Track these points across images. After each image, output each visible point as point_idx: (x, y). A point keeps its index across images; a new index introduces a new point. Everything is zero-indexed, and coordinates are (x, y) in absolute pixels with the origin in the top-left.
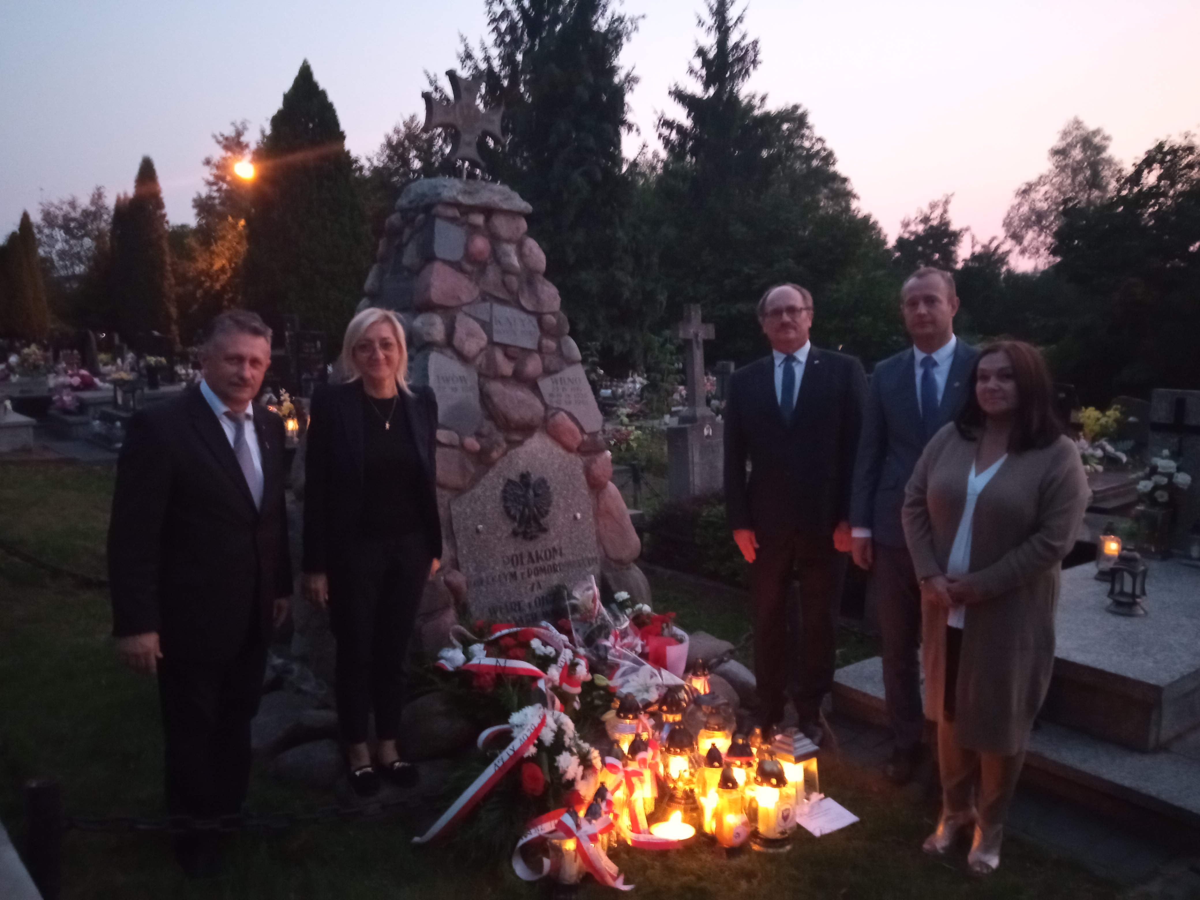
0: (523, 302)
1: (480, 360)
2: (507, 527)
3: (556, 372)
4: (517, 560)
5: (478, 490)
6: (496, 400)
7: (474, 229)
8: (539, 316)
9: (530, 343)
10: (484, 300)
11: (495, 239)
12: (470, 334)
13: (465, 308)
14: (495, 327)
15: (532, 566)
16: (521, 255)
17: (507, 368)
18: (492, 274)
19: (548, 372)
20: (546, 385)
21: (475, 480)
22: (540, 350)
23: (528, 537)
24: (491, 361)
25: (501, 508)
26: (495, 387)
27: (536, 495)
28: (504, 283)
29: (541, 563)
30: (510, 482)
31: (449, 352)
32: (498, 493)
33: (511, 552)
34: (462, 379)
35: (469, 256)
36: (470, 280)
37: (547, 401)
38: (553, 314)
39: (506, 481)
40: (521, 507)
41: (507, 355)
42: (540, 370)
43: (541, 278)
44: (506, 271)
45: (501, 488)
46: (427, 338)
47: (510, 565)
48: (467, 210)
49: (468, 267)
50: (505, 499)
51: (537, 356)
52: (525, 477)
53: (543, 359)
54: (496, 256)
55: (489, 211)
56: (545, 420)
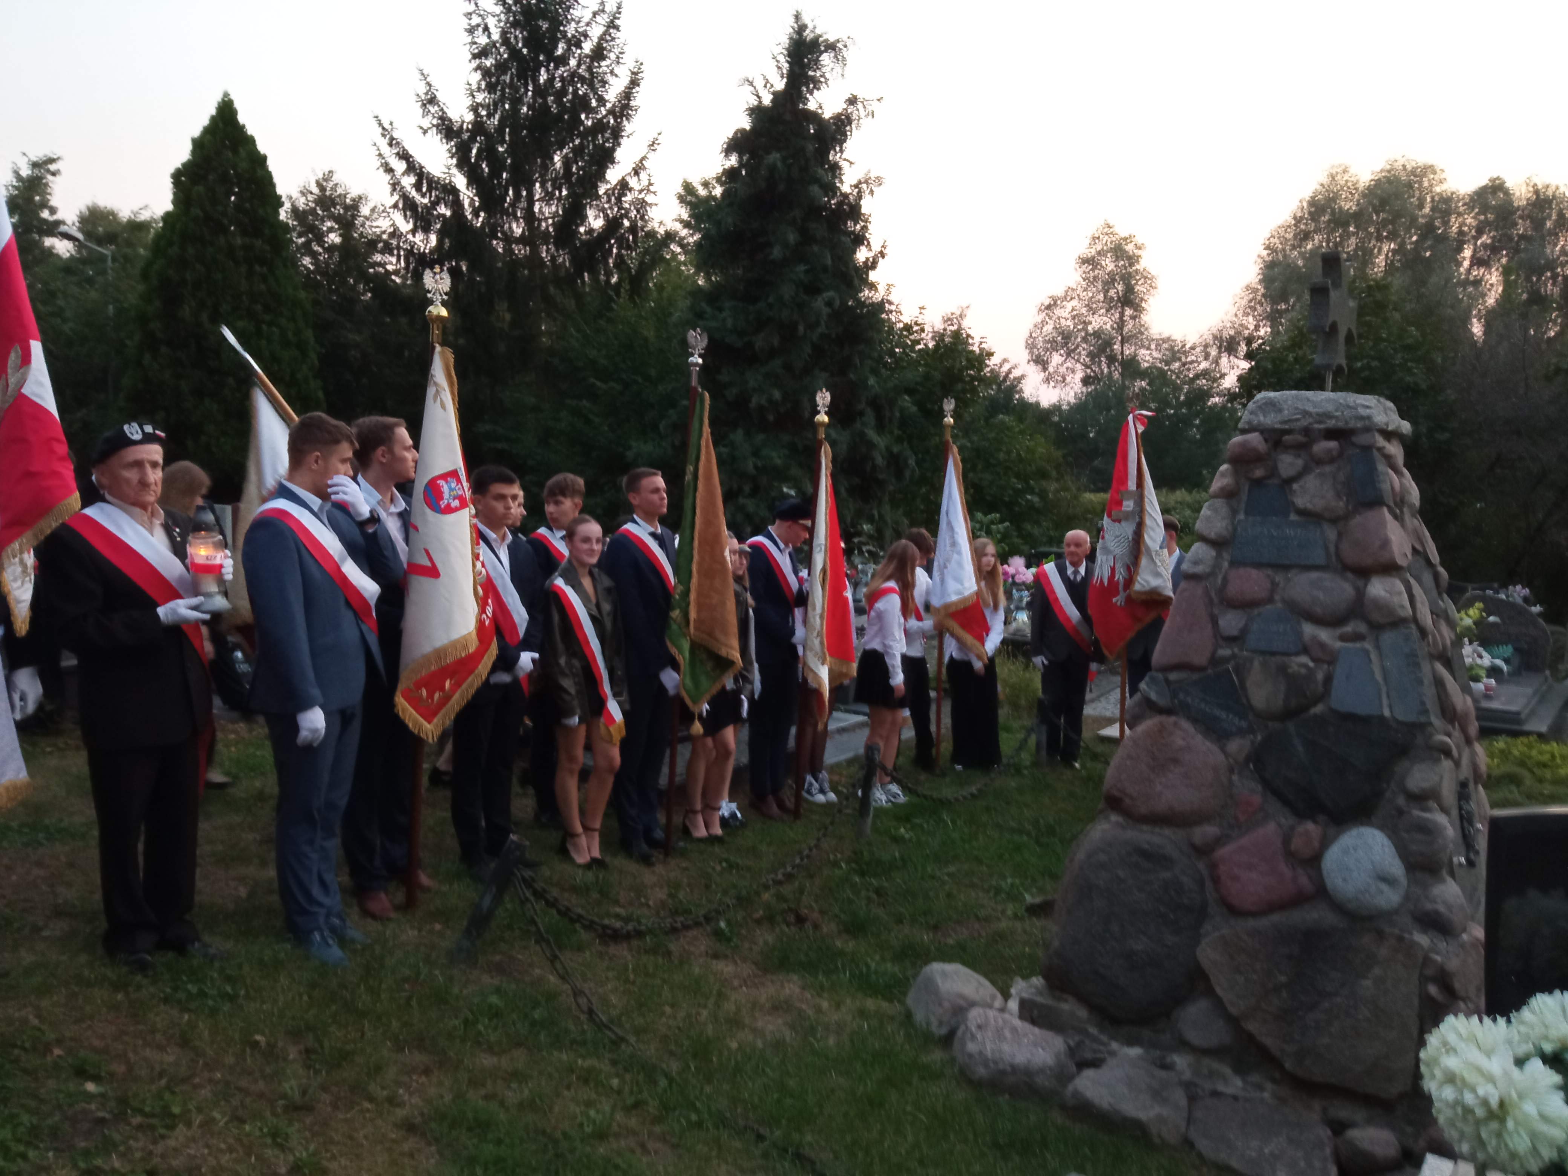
2: (1464, 852)
6: (1448, 687)
7: (1387, 459)
8: (1435, 570)
12: (1423, 604)
17: (1440, 641)
18: (1407, 517)
23: (1472, 864)
25: (1461, 832)
26: (1440, 669)
28: (1415, 531)
30: (1460, 795)
31: (1415, 628)
33: (1469, 888)
35: (1395, 499)
36: (1403, 529)
44: (1412, 511)
46: (1402, 613)
49: (1398, 512)
50: (1461, 817)
52: (1464, 786)
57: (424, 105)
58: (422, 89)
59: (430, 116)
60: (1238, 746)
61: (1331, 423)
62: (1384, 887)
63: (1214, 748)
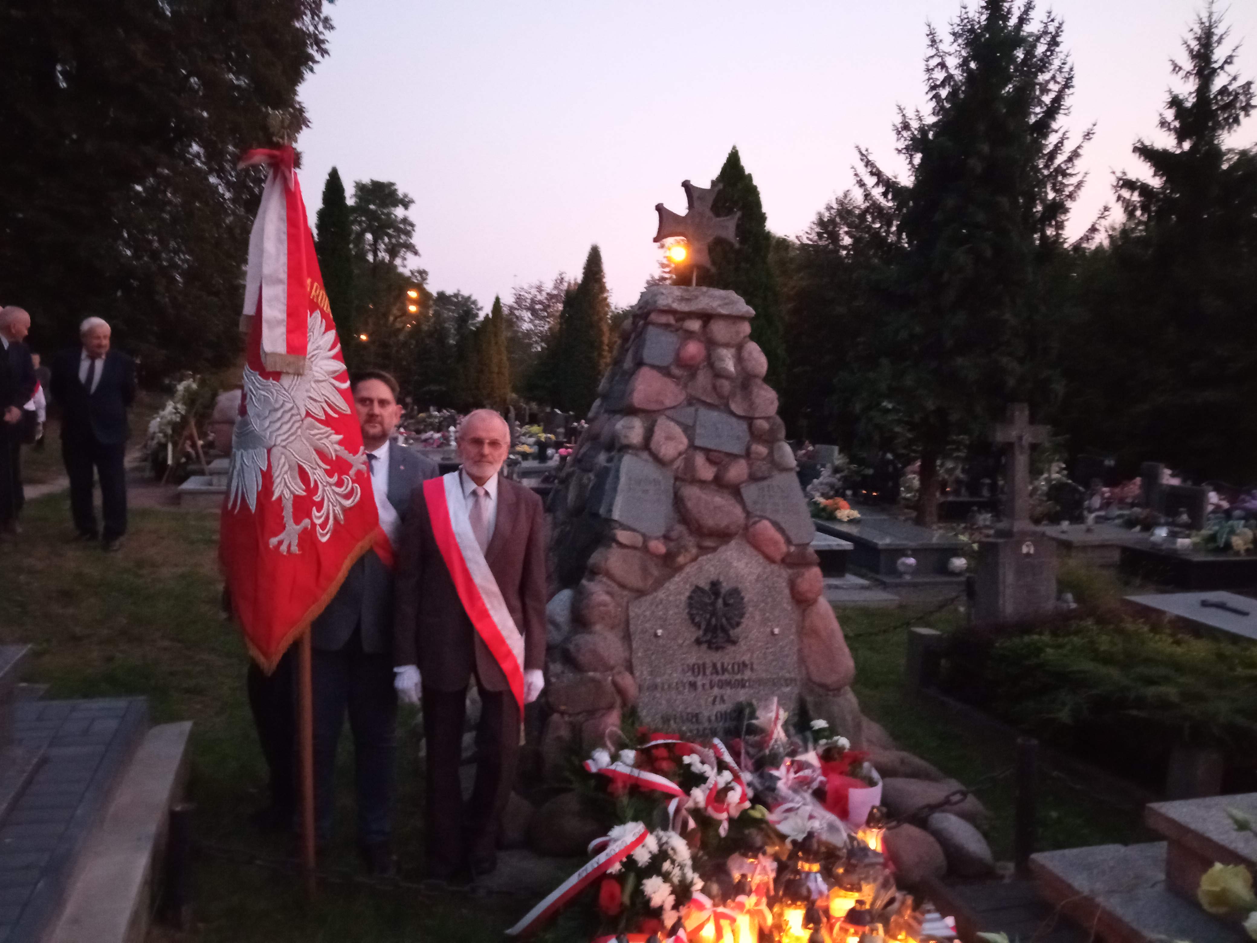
0: (733, 407)
1: (679, 463)
2: (690, 634)
3: (764, 478)
4: (698, 669)
5: (661, 594)
6: (689, 504)
7: (689, 335)
8: (750, 420)
9: (736, 448)
10: (690, 404)
11: (710, 343)
12: (670, 438)
13: (668, 413)
14: (699, 431)
15: (716, 678)
16: (739, 359)
17: (707, 472)
18: (703, 378)
19: (753, 478)
20: (750, 492)
21: (659, 583)
22: (748, 455)
23: (713, 646)
24: (689, 464)
25: (685, 615)
28: (714, 388)
29: (726, 677)
30: (697, 589)
31: (645, 455)
32: (684, 598)
33: (692, 659)
34: (656, 482)
35: (679, 361)
36: (678, 384)
37: (750, 509)
39: (694, 587)
40: (708, 616)
41: (709, 459)
42: (745, 477)
43: (759, 382)
44: (718, 374)
45: (687, 594)
46: (625, 441)
47: (689, 674)
48: (683, 316)
49: (676, 371)
50: (690, 605)
51: (743, 463)
52: (715, 585)
53: (750, 466)
54: (710, 360)
55: (707, 317)
56: (746, 528)
57: (899, 133)
58: (898, 120)
59: (903, 139)
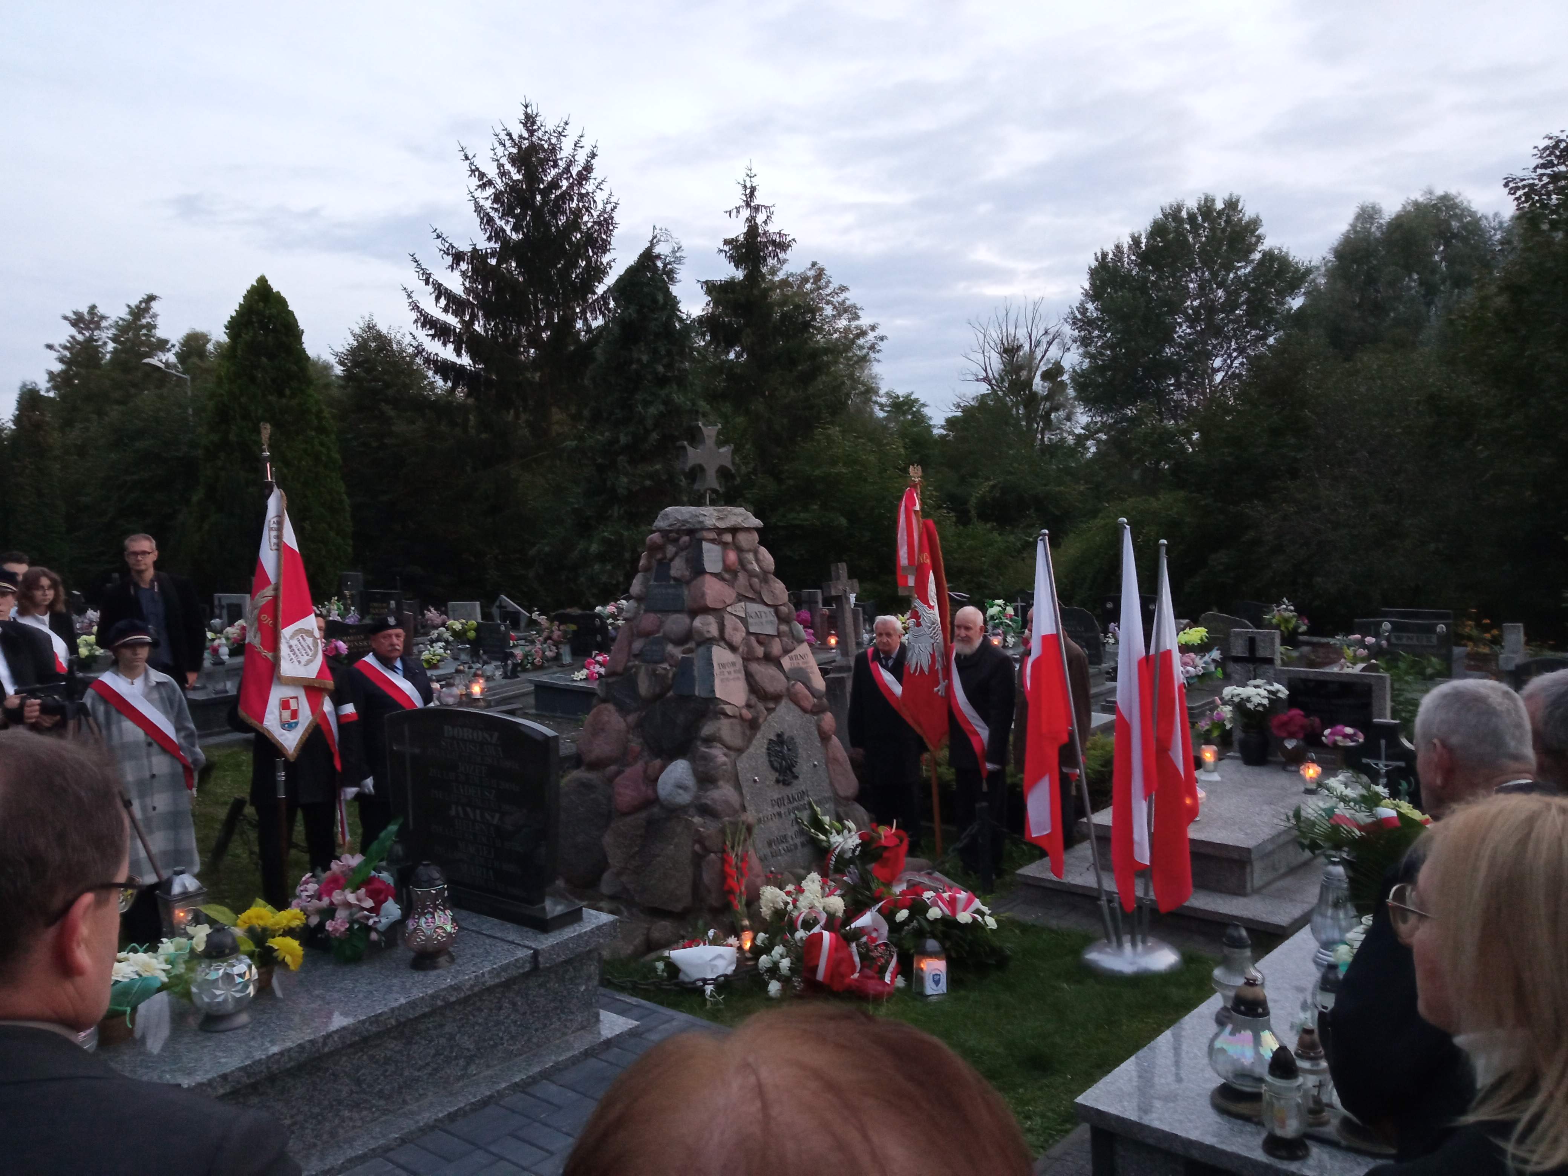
0: (765, 599)
1: (743, 647)
2: (773, 776)
3: (791, 651)
4: (779, 802)
5: (751, 750)
6: (757, 678)
7: (725, 545)
8: (776, 608)
9: (771, 630)
10: (740, 601)
11: (739, 550)
12: (736, 629)
13: (729, 609)
14: (750, 620)
15: (791, 806)
16: (758, 560)
17: (760, 651)
18: (742, 578)
19: (786, 651)
20: (786, 662)
21: (749, 740)
22: (779, 634)
23: (786, 783)
24: (750, 647)
25: (767, 763)
26: (755, 667)
27: (789, 750)
28: (751, 586)
29: (796, 804)
30: (771, 741)
31: (722, 644)
32: (764, 750)
33: (776, 797)
34: (734, 664)
35: (727, 568)
36: (729, 585)
37: (788, 674)
38: (784, 605)
39: (768, 741)
40: (780, 760)
41: (758, 642)
42: (781, 650)
43: (773, 576)
44: (751, 574)
45: (766, 746)
46: (708, 636)
47: (776, 807)
48: (720, 531)
49: (727, 576)
50: (769, 755)
51: (777, 639)
52: (780, 736)
53: (782, 641)
54: (742, 563)
55: (734, 530)
56: (788, 689)
60: (632, 718)
61: (688, 526)
62: (681, 791)
63: (622, 720)
